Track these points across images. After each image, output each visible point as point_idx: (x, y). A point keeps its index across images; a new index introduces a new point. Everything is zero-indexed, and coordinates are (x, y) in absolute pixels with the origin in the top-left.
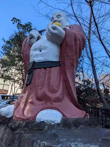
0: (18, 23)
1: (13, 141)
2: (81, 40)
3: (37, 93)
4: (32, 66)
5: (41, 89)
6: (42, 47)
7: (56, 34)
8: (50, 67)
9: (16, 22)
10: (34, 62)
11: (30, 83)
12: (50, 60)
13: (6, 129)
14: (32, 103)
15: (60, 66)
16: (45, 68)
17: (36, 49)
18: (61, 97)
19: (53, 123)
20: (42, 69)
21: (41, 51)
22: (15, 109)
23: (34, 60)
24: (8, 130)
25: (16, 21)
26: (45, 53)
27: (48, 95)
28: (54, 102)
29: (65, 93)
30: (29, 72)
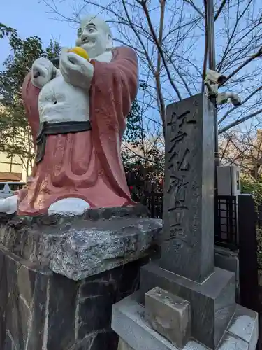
0: (12, 35)
1: (17, 242)
2: (127, 82)
3: (52, 175)
4: (43, 131)
5: (59, 170)
6: (56, 96)
7: (76, 72)
8: (74, 133)
9: (7, 34)
10: (45, 123)
11: (42, 159)
12: (72, 120)
13: (8, 230)
14: (46, 191)
15: (90, 129)
16: (65, 134)
17: (46, 99)
18: (92, 180)
19: (71, 215)
20: (60, 136)
21: (56, 103)
22: (19, 202)
23: (45, 118)
24: (10, 230)
25: (5, 31)
26: (62, 107)
27: (70, 177)
28: (79, 187)
29: (100, 173)
30: (38, 142)
